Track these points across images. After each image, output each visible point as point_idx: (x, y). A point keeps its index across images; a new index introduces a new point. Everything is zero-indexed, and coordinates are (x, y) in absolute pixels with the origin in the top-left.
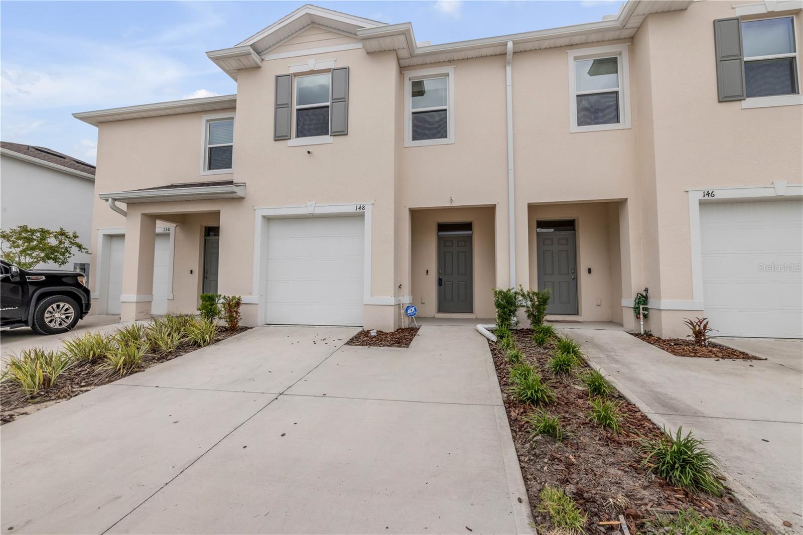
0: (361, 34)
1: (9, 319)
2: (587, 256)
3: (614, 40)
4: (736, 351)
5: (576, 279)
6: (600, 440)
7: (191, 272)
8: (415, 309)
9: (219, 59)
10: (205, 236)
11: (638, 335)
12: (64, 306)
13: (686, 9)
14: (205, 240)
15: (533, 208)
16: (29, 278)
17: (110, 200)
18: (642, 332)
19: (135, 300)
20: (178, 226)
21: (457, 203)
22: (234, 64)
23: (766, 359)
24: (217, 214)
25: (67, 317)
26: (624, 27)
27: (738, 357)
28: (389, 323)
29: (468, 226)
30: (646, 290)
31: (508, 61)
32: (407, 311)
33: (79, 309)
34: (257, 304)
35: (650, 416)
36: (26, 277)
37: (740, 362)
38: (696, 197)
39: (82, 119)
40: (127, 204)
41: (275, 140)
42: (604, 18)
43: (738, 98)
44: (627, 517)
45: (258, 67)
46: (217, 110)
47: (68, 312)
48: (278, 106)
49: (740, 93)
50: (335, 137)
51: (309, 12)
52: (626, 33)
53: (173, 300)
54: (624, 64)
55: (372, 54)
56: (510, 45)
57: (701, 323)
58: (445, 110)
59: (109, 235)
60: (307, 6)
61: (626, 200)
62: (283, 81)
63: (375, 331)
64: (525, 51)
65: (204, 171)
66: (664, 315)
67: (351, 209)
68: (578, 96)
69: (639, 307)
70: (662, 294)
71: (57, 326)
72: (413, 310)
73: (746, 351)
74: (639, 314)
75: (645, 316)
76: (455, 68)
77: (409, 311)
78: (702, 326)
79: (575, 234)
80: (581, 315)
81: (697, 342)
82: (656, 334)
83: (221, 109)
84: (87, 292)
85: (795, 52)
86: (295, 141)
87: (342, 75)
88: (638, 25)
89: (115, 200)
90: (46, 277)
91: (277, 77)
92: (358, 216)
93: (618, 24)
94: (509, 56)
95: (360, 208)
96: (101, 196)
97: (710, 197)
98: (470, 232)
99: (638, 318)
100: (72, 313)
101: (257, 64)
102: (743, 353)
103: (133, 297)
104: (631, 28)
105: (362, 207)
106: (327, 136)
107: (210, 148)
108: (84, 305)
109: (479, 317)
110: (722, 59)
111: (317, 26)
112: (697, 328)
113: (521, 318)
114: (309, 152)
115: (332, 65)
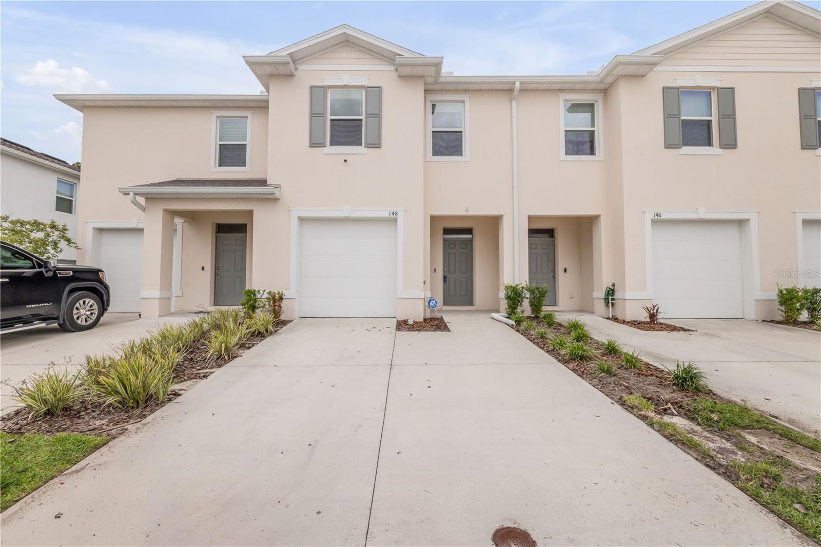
0: (398, 60)
1: (43, 315)
2: (563, 259)
3: (593, 90)
4: (676, 327)
5: (554, 277)
6: (634, 374)
7: (203, 268)
8: (436, 302)
9: (253, 64)
10: (216, 233)
11: (608, 318)
12: (89, 302)
13: (645, 76)
14: (216, 236)
15: (531, 219)
16: (59, 273)
17: (132, 194)
18: (611, 317)
19: (158, 296)
20: (186, 223)
21: (472, 213)
22: (269, 70)
23: (696, 331)
24: (250, 213)
25: (92, 314)
26: (602, 82)
27: (679, 330)
28: (417, 313)
29: (469, 231)
30: (613, 285)
31: (514, 96)
32: (429, 303)
33: (101, 305)
34: (294, 299)
35: (651, 363)
36: (57, 272)
37: (682, 333)
38: (650, 216)
39: (64, 101)
40: (146, 198)
41: (310, 147)
42: (588, 72)
43: (677, 147)
44: (672, 403)
45: (291, 76)
46: (229, 107)
47: (92, 308)
48: (313, 115)
49: (678, 143)
50: (369, 149)
51: (346, 32)
52: (602, 86)
53: (182, 296)
54: (599, 109)
55: (404, 78)
56: (518, 84)
57: (654, 308)
58: (461, 132)
59: (99, 229)
60: (345, 26)
61: (599, 216)
62: (318, 93)
63: (412, 320)
64: (527, 90)
65: (215, 167)
66: (627, 303)
67: (385, 214)
68: (565, 131)
69: (609, 298)
70: (626, 288)
71: (84, 323)
72: (434, 303)
73: (683, 327)
74: (608, 303)
75: (613, 304)
76: (470, 96)
77: (431, 304)
78: (655, 311)
79: (554, 241)
80: (558, 306)
81: (651, 322)
82: (620, 317)
83: (233, 107)
84: (106, 287)
85: (711, 116)
86: (329, 149)
87: (375, 93)
88: (612, 82)
89: (136, 194)
90: (73, 272)
91: (312, 87)
92: (392, 220)
93: (598, 79)
94: (516, 93)
95: (393, 214)
96: (121, 190)
97: (658, 217)
98: (470, 236)
99: (607, 305)
100: (96, 309)
101: (292, 73)
102: (681, 328)
103: (157, 293)
104: (607, 83)
105: (395, 212)
106: (360, 147)
107: (220, 145)
108: (105, 301)
109: (479, 308)
110: (669, 117)
111: (352, 45)
112: (652, 311)
113: (525, 308)
114: (345, 161)
115: (366, 84)
